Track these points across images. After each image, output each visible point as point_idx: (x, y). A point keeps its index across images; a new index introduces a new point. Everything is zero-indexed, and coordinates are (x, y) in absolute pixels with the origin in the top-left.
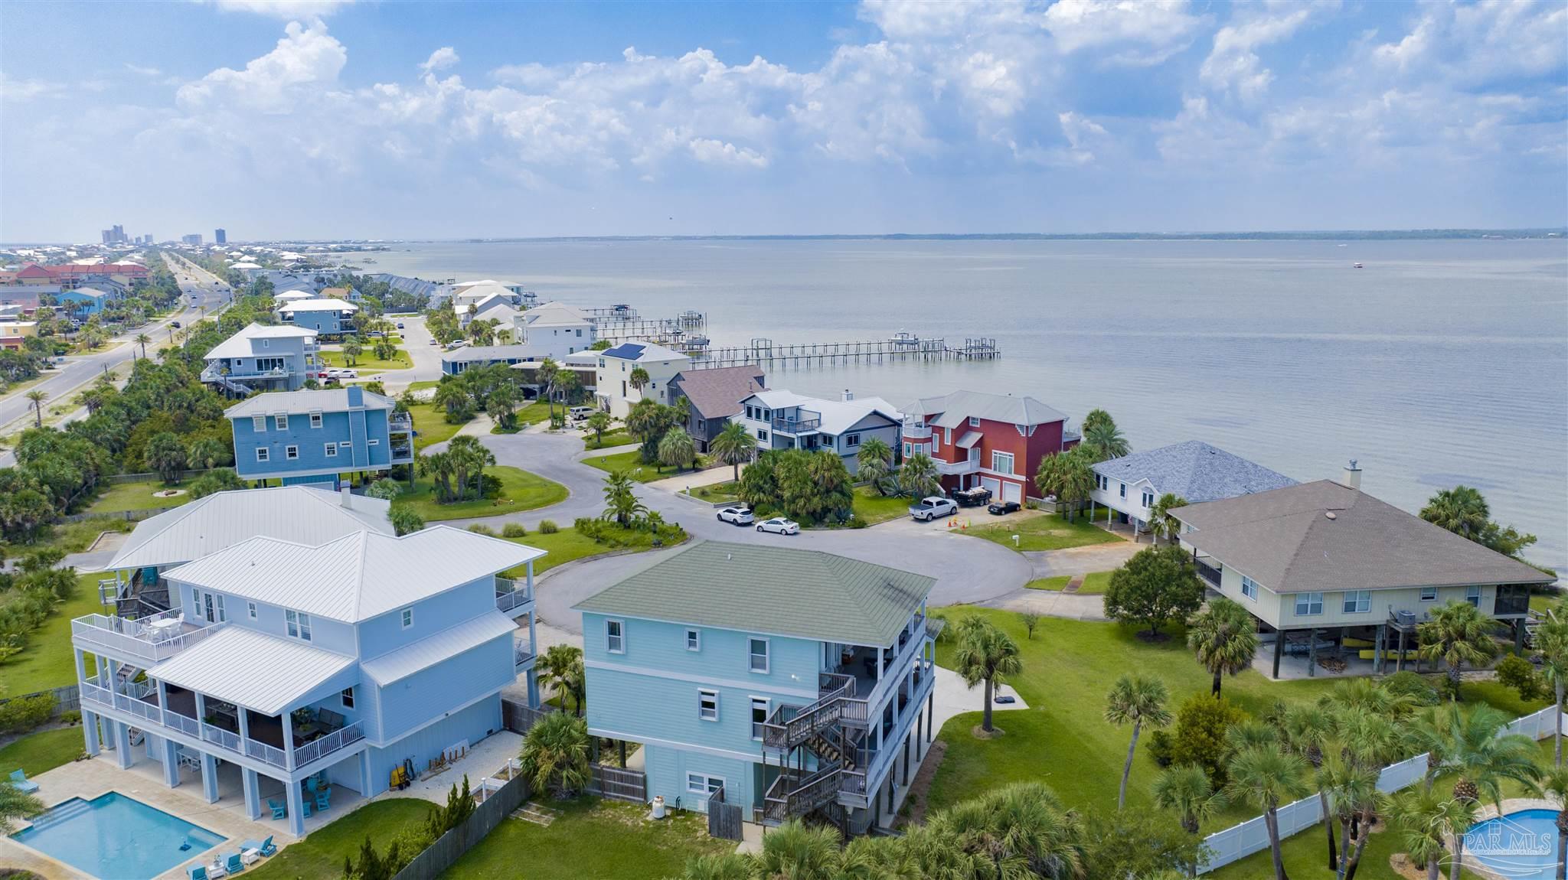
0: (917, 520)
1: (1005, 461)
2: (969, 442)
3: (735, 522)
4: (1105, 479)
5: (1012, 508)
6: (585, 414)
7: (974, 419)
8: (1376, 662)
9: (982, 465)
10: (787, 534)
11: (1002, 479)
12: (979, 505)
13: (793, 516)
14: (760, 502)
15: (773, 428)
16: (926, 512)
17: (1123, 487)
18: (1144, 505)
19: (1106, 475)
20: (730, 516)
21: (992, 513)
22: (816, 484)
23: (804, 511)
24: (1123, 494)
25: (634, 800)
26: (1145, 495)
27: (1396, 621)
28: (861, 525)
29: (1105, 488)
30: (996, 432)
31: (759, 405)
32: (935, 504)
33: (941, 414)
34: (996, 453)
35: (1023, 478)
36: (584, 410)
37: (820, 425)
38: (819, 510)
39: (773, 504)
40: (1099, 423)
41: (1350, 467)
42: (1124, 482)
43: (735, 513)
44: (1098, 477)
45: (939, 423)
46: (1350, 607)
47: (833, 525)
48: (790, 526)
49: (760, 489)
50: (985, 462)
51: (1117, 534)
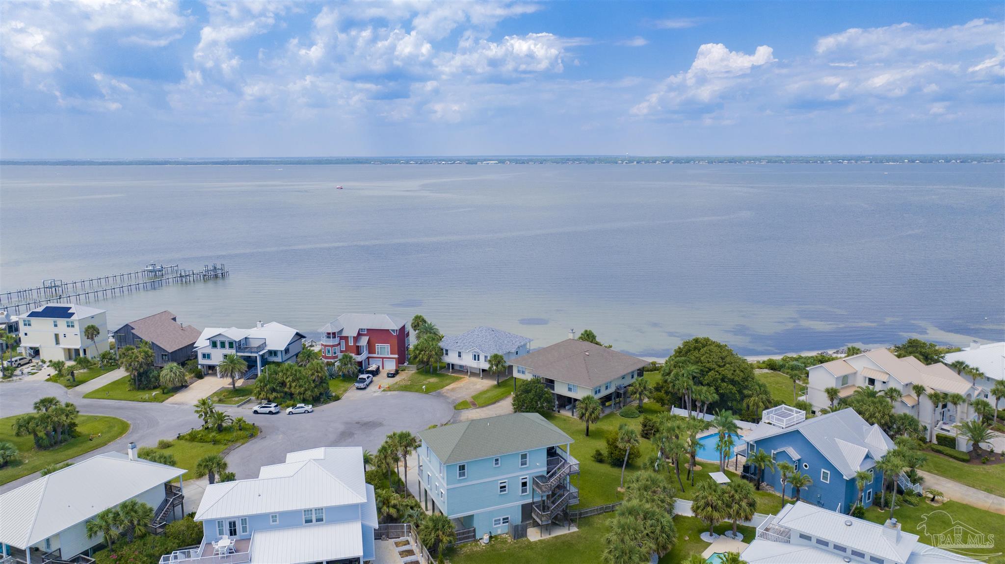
0: (358, 389)
1: (384, 349)
2: (364, 341)
3: (271, 413)
4: (447, 351)
5: (397, 373)
7: (362, 329)
8: (613, 405)
9: (369, 353)
10: (308, 412)
11: (383, 358)
12: (377, 374)
13: (305, 401)
15: (237, 352)
16: (365, 384)
17: (460, 353)
18: (475, 359)
19: (447, 348)
20: (267, 410)
21: (388, 377)
22: (314, 381)
23: (311, 398)
24: (460, 356)
25: (469, 541)
26: (475, 356)
27: (618, 389)
28: (337, 398)
29: (447, 354)
30: (377, 335)
31: (223, 339)
32: (366, 379)
33: (342, 329)
34: (378, 346)
35: (396, 356)
37: (266, 346)
38: (318, 395)
39: (284, 398)
40: (419, 323)
42: (460, 351)
43: (271, 407)
44: (442, 349)
45: (344, 334)
46: (607, 388)
47: (325, 402)
48: (309, 407)
49: (273, 390)
50: (371, 349)
51: (455, 375)
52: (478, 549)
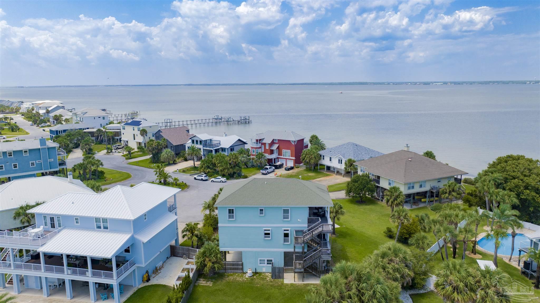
0: (263, 174)
1: (287, 153)
2: (275, 147)
3: (202, 180)
4: (323, 156)
5: (292, 168)
6: (119, 147)
7: (275, 140)
8: (427, 202)
9: (279, 155)
10: (223, 182)
11: (286, 159)
12: (280, 168)
13: (223, 176)
14: (209, 172)
15: (203, 147)
16: (267, 171)
17: (330, 158)
18: (339, 163)
19: (324, 155)
20: (200, 178)
21: (286, 170)
22: (230, 164)
23: (227, 174)
24: (330, 160)
25: (238, 272)
26: (339, 160)
27: (432, 189)
28: (246, 177)
29: (323, 159)
30: (283, 144)
31: (197, 139)
32: (269, 169)
33: (264, 139)
34: (284, 151)
35: (294, 158)
36: (118, 146)
37: (220, 145)
38: (232, 173)
39: (213, 173)
40: (314, 139)
41: (406, 146)
42: (331, 156)
43: (202, 176)
44: (321, 156)
45: (264, 142)
46: (421, 186)
47: (237, 178)
48: (224, 179)
49: (208, 167)
50: (280, 154)
51: (329, 173)
52: (241, 280)
